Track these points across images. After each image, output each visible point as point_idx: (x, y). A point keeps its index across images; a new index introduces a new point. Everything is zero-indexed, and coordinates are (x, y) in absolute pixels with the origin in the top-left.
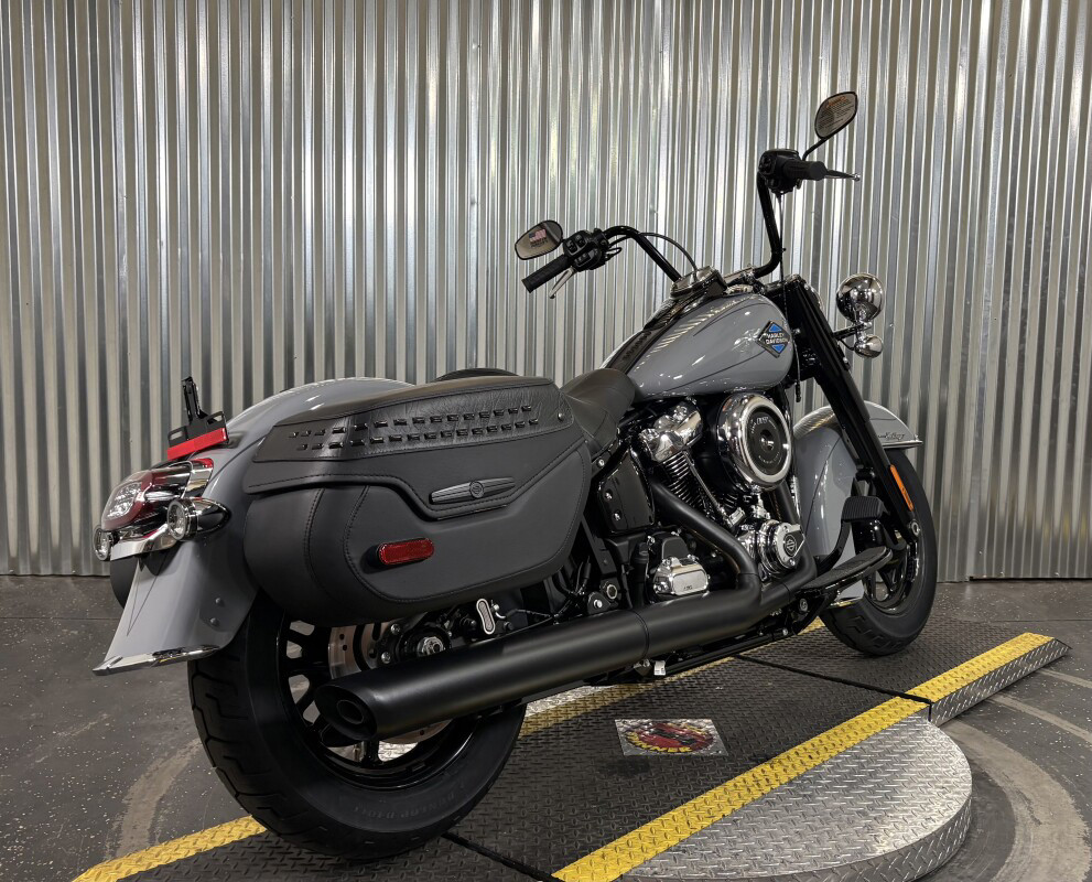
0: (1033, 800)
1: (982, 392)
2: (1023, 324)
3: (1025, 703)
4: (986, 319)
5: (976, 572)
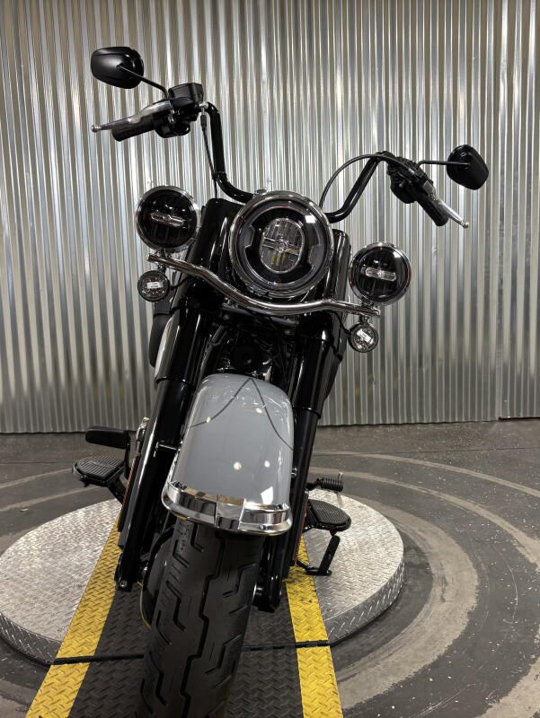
0: (450, 583)
2: (528, 245)
4: (501, 242)
5: (503, 414)
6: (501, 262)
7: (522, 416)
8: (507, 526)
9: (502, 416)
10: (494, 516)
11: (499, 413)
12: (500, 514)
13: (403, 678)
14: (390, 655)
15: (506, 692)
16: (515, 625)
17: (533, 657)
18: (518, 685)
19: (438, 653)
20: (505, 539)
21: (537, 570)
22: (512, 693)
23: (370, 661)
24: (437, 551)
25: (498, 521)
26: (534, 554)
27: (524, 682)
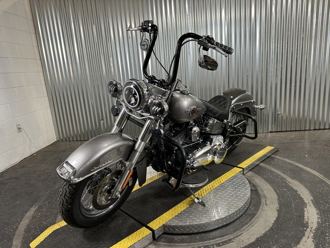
0: (267, 198)
1: (271, 88)
2: (282, 71)
3: (274, 168)
4: (272, 71)
5: (271, 130)
6: (272, 78)
7: (278, 130)
8: (282, 174)
9: (271, 131)
10: (277, 171)
11: (270, 130)
12: (279, 170)
13: (259, 236)
14: (253, 226)
15: (298, 243)
16: (295, 215)
17: (305, 229)
18: (302, 240)
19: (270, 226)
20: (283, 180)
21: (298, 193)
22: (300, 243)
23: (246, 228)
24: (260, 185)
25: (279, 172)
26: (296, 186)
27: (304, 239)
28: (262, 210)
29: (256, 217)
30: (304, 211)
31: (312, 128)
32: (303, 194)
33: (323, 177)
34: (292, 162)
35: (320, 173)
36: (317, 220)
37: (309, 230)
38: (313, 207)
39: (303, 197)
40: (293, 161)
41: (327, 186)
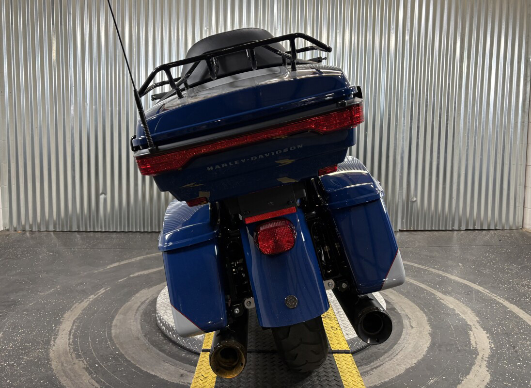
0: (412, 318)
1: (402, 158)
3: (414, 280)
6: (403, 141)
7: (412, 229)
8: (429, 289)
9: (401, 229)
10: (420, 283)
11: (399, 227)
12: (423, 282)
13: (409, 366)
14: (397, 354)
15: (467, 372)
16: (457, 340)
17: (474, 356)
18: (472, 369)
19: (423, 354)
20: (431, 296)
21: (456, 312)
22: (471, 374)
23: (388, 357)
25: (423, 286)
26: (451, 303)
27: (475, 368)
28: (407, 334)
29: (399, 343)
30: (469, 335)
31: (463, 227)
32: (463, 313)
33: (489, 292)
34: (441, 273)
35: (483, 287)
36: (490, 346)
37: (479, 357)
38: (482, 330)
39: (464, 318)
40: (441, 271)
41: (497, 304)
